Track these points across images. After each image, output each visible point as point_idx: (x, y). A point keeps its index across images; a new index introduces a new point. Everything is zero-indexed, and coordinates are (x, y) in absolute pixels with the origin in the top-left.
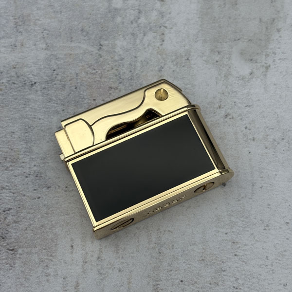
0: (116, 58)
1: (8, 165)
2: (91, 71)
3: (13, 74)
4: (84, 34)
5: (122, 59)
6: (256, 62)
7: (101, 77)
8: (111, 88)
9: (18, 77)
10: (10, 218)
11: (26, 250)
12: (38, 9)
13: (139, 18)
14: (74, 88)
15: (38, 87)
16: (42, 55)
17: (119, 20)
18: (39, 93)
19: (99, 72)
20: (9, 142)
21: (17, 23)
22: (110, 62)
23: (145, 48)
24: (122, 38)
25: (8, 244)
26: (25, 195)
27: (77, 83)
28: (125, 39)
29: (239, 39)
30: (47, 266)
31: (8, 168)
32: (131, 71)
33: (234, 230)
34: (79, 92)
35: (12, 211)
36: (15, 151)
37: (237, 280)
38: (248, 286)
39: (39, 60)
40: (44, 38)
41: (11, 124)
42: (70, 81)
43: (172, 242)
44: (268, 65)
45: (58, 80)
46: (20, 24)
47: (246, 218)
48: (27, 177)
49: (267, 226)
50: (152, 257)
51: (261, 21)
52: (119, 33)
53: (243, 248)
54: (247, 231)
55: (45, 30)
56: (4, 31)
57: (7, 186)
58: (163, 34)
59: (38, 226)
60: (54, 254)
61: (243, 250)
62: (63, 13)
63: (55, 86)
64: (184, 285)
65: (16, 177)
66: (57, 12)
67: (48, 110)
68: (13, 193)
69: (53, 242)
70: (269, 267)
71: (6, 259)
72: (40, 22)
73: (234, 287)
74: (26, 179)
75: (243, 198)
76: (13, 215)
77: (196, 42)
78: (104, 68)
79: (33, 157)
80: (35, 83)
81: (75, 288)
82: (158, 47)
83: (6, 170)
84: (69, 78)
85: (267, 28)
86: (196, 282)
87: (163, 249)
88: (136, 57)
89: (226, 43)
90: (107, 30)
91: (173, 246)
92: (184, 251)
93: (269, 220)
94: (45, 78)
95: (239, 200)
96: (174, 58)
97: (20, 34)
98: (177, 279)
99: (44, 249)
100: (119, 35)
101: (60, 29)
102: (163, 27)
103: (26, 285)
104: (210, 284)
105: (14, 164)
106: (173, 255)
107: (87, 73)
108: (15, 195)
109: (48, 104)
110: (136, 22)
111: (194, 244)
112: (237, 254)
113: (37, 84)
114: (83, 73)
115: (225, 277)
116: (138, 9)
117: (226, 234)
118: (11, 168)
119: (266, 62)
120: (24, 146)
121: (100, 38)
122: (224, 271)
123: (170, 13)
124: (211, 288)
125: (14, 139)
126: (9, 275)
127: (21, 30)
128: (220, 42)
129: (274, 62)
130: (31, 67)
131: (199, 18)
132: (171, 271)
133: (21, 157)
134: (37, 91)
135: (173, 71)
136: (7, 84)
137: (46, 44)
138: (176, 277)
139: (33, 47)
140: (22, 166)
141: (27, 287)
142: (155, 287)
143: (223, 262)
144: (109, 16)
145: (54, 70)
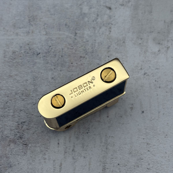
0: (84, 40)
1: (24, 98)
2: (70, 47)
3: (27, 48)
4: (67, 27)
5: (88, 41)
6: (162, 45)
7: (76, 51)
8: (81, 57)
9: (30, 50)
10: (25, 127)
11: (33, 145)
12: (42, 12)
13: (97, 19)
14: (61, 57)
15: (41, 55)
16: (44, 38)
17: (86, 19)
18: (42, 59)
19: (75, 48)
20: (24, 85)
21: (30, 20)
22: (81, 43)
23: (100, 36)
24: (88, 30)
25: (23, 141)
26: (33, 115)
27: (63, 54)
28: (89, 30)
29: (152, 32)
30: (45, 154)
31: (24, 99)
32: (92, 48)
33: (148, 137)
34: (63, 59)
35: (26, 123)
36: (28, 91)
37: (149, 164)
38: (155, 168)
39: (42, 41)
40: (45, 29)
41: (26, 76)
42: (59, 52)
43: (114, 143)
44: (168, 46)
45: (52, 52)
46: (32, 20)
47: (155, 130)
48: (34, 105)
49: (166, 135)
50: (102, 150)
51: (165, 22)
52: (86, 27)
53: (153, 147)
54: (155, 138)
55: (45, 24)
56: (23, 24)
57: (23, 109)
58: (110, 28)
59: (40, 132)
60: (48, 148)
61: (153, 148)
62: (55, 15)
63: (50, 55)
64: (120, 166)
65: (28, 104)
66: (52, 14)
67: (46, 68)
68: (27, 113)
69: (48, 141)
70: (167, 158)
71: (22, 149)
72: (43, 20)
73: (147, 168)
74: (34, 106)
75: (153, 119)
76: (26, 126)
77: (128, 33)
78: (78, 46)
79: (38, 94)
80: (40, 53)
81: (60, 166)
82: (108, 35)
83: (23, 100)
84: (58, 51)
85: (168, 26)
86: (126, 165)
87: (108, 146)
88: (95, 40)
89: (145, 34)
90: (80, 25)
91: (114, 145)
92: (120, 148)
93: (167, 132)
94: (45, 51)
95: (151, 121)
96: (116, 41)
97: (32, 26)
98: (116, 163)
99: (43, 145)
100: (86, 28)
101: (53, 24)
102: (110, 24)
103: (33, 164)
104: (134, 166)
105: (27, 97)
106: (114, 150)
107: (68, 48)
108: (28, 114)
109: (46, 65)
110: (96, 21)
111: (126, 144)
112: (149, 150)
113: (41, 54)
114: (66, 49)
115: (142, 163)
116: (97, 14)
117: (144, 139)
118: (25, 100)
119: (167, 45)
120: (33, 88)
121: (76, 29)
122: (142, 159)
123: (114, 17)
124: (134, 168)
125: (27, 84)
126: (24, 158)
127: (32, 24)
128: (142, 33)
129: (172, 45)
130: (37, 44)
131: (130, 19)
132: (113, 158)
133: (31, 93)
134: (40, 58)
135: (116, 48)
136: (24, 54)
137: (46, 32)
138: (115, 162)
139: (39, 33)
140: (31, 99)
141: (33, 165)
142: (104, 167)
143: (141, 155)
144: (81, 17)
145: (50, 47)
